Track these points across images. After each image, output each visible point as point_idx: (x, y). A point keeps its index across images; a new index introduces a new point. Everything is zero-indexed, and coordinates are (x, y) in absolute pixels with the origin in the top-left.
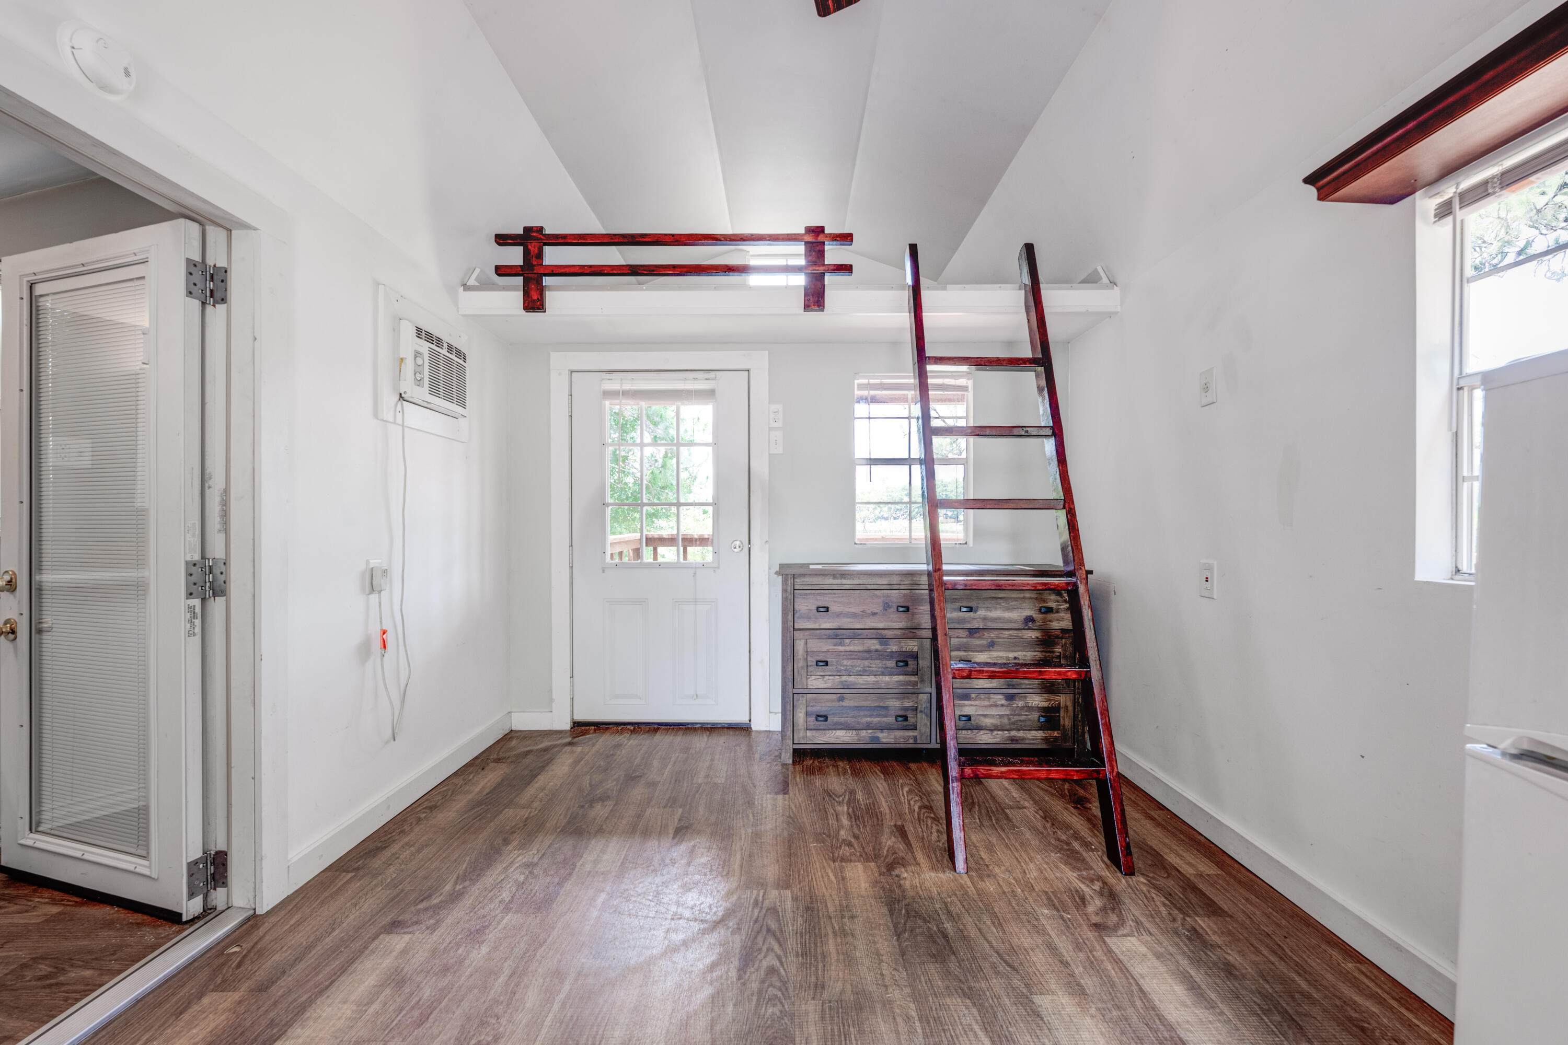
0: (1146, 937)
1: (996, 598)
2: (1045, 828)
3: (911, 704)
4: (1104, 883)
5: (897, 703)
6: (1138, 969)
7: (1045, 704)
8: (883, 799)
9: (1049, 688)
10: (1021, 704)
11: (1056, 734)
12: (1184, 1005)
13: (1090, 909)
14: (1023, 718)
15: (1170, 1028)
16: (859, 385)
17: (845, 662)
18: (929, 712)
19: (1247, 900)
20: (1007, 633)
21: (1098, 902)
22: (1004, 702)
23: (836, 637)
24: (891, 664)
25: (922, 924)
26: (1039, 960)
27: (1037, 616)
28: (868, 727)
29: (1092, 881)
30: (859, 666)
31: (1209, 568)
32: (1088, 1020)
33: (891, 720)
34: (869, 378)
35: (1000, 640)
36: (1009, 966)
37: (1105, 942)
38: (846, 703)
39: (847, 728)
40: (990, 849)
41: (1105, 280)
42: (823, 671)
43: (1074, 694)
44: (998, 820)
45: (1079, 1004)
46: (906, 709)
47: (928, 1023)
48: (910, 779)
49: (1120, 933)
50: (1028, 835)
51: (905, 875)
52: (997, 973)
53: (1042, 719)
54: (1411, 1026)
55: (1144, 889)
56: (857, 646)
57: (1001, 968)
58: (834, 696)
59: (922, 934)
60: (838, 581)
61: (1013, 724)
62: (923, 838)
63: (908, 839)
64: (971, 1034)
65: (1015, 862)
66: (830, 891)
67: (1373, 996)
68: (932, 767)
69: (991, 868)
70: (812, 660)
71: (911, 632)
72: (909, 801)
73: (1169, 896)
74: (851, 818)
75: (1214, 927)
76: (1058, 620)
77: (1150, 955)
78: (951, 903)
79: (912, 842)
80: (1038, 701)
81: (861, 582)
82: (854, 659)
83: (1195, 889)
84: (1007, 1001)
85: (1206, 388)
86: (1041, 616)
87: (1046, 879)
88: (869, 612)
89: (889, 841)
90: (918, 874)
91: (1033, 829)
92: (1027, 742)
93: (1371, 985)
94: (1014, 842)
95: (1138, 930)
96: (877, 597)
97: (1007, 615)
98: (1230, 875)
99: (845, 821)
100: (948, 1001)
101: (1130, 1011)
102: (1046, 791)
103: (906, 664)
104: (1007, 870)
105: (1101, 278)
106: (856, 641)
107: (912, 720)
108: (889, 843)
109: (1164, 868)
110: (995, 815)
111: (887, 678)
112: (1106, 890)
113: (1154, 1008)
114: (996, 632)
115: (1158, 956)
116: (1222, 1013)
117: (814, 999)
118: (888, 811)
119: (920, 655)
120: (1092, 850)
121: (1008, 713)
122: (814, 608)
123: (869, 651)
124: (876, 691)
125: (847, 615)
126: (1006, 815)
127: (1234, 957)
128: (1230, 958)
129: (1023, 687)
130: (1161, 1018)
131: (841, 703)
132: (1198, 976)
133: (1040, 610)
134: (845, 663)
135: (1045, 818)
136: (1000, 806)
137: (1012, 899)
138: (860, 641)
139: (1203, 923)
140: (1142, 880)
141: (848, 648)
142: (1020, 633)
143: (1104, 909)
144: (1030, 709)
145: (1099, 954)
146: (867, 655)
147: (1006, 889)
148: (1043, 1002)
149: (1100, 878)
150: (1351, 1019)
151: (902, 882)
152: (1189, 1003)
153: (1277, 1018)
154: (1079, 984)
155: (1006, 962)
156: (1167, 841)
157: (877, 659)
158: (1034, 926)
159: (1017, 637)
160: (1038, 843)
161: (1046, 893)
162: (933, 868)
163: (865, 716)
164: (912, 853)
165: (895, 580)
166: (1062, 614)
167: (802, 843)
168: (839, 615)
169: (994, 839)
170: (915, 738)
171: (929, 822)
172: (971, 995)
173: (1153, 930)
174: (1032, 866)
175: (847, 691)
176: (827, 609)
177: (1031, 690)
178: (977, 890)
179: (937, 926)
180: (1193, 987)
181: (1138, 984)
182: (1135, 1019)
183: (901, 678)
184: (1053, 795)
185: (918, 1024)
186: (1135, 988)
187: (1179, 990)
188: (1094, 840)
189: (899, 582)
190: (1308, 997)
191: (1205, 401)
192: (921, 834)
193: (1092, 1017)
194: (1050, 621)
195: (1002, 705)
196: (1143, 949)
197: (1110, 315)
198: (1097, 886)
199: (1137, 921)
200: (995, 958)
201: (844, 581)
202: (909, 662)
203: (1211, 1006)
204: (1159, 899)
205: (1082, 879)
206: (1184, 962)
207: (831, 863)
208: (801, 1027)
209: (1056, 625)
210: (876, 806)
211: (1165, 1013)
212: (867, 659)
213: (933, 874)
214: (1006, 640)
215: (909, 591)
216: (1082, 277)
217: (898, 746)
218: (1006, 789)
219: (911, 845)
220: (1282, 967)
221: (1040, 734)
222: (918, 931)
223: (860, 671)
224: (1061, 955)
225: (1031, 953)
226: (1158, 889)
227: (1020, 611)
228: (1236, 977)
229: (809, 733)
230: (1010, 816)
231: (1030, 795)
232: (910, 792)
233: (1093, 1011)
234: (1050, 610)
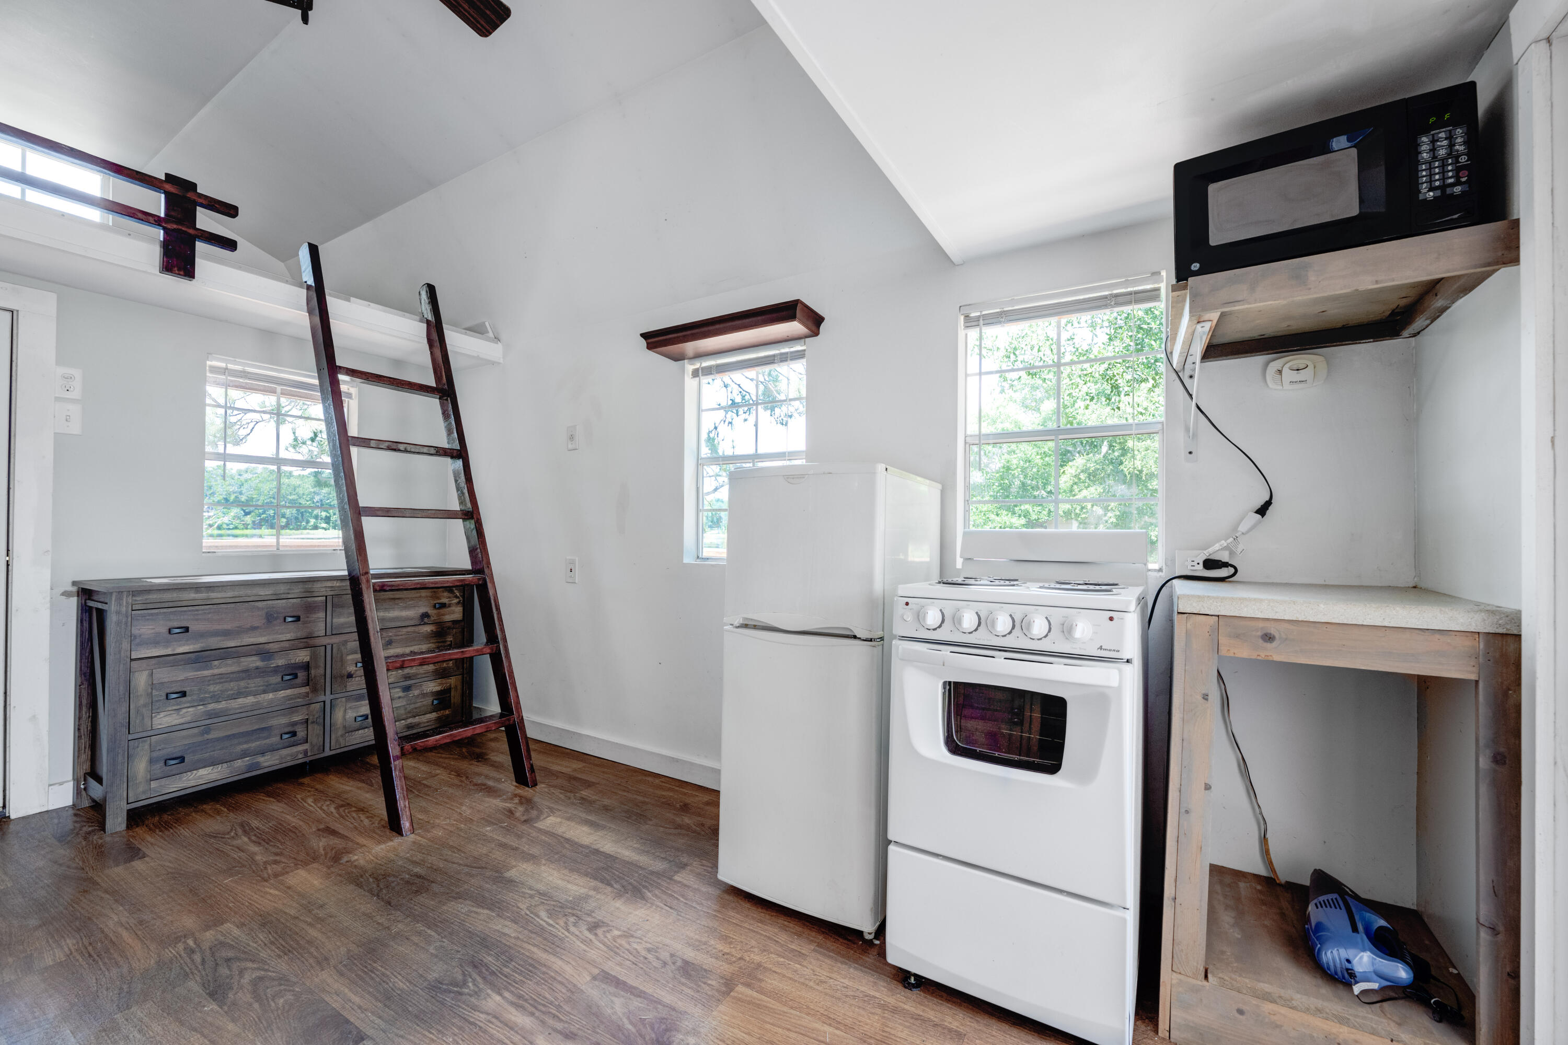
0: (558, 813)
1: (394, 599)
2: (461, 781)
3: (300, 718)
4: (521, 797)
5: (284, 720)
6: (560, 830)
7: (438, 688)
8: (288, 817)
9: (441, 674)
10: (416, 692)
11: (447, 712)
12: (591, 834)
13: (518, 814)
14: (419, 704)
15: (587, 847)
16: (211, 367)
17: (212, 688)
18: (322, 720)
19: (603, 772)
20: (405, 630)
21: (521, 809)
22: (401, 694)
23: (196, 661)
24: (276, 679)
25: (394, 879)
26: (498, 855)
27: (431, 612)
28: (244, 754)
29: (512, 799)
30: (232, 690)
31: (573, 562)
32: (543, 868)
33: (275, 739)
34: (227, 362)
35: (398, 638)
36: (479, 868)
37: (535, 827)
38: (213, 735)
39: (213, 763)
40: (424, 811)
41: (491, 335)
42: (178, 704)
43: (463, 674)
44: (419, 791)
45: (534, 863)
46: (294, 724)
47: (437, 926)
48: (309, 791)
49: (542, 818)
50: (451, 790)
51: (356, 857)
52: (472, 876)
53: (436, 702)
54: (685, 794)
55: (546, 790)
56: (229, 667)
57: (474, 872)
58: (196, 731)
59: (398, 884)
60: (203, 595)
61: (409, 712)
62: (356, 828)
63: (340, 834)
64: (472, 914)
65: (450, 811)
66: (280, 902)
67: (669, 789)
68: (328, 775)
69: (432, 822)
70: (159, 694)
71: (301, 642)
72: (321, 808)
73: (562, 788)
74: (260, 843)
75: (592, 792)
76: (450, 613)
77: (564, 821)
78: (411, 856)
79: (347, 835)
80: (433, 686)
81: (236, 593)
82: (225, 682)
83: (575, 779)
84: (487, 886)
85: (572, 438)
86: (435, 611)
87: (479, 811)
88: (248, 626)
89: (320, 844)
90: (369, 852)
91: (452, 785)
92: (422, 725)
93: (667, 785)
94: (441, 799)
95: (552, 812)
96: (258, 609)
97: (404, 613)
98: (590, 763)
99: (254, 848)
100: (445, 908)
101: (564, 851)
102: (449, 758)
103: (296, 676)
104: (446, 818)
105: (488, 332)
106: (229, 661)
107: (301, 734)
108: (321, 844)
109: (553, 774)
110: (414, 789)
111: (271, 696)
112: (523, 800)
113: (576, 843)
114: (394, 630)
115: (568, 819)
116: (610, 828)
117: (323, 970)
118: (301, 823)
119: (312, 665)
120: (504, 782)
121: (404, 703)
122: (164, 630)
123: (246, 671)
124: (255, 713)
125: (216, 634)
126: (424, 785)
127: (607, 802)
128: (605, 803)
129: (419, 677)
130: (582, 846)
131: (206, 737)
132: (592, 818)
133: (434, 606)
134: (212, 690)
135: (458, 775)
136: (415, 781)
137: (460, 833)
138: (235, 660)
139: (585, 793)
140: (543, 786)
141: (216, 671)
142: (416, 629)
143: (527, 810)
144: (424, 695)
145: (534, 834)
146: (244, 675)
147: (452, 829)
148: (512, 874)
149: (516, 795)
150: (663, 803)
151: (356, 863)
152: (592, 832)
153: (634, 817)
154: (529, 854)
155: (475, 868)
156: (549, 760)
157: (256, 677)
158: (484, 840)
159: (414, 632)
160: (461, 792)
161: (483, 819)
162: (379, 843)
163: (240, 744)
164: (352, 841)
165: (282, 589)
166: (453, 608)
167: (211, 885)
168: (202, 635)
169: (424, 804)
170: (306, 752)
171: (354, 815)
172: (459, 897)
173: (561, 808)
174: (464, 808)
175: (216, 720)
176: (186, 629)
177: (426, 679)
178: (429, 840)
179: (408, 874)
180: (592, 824)
181: (563, 837)
182: (568, 853)
183: (289, 692)
184: (456, 759)
185: (429, 931)
186: (562, 840)
187: (585, 829)
188: (501, 776)
189: (287, 591)
190: (644, 803)
191: (570, 446)
192: (351, 826)
193: (544, 865)
194: (443, 615)
195: (400, 697)
196: (559, 820)
197: (493, 363)
198: (516, 800)
199: (549, 808)
200: (466, 870)
201: (213, 595)
202: (299, 674)
203: (603, 828)
204: (557, 792)
205: (505, 801)
206: (583, 815)
207: (266, 884)
208: (324, 990)
209: (448, 618)
210: (285, 825)
211: (583, 843)
212: (243, 679)
213: (383, 846)
214: (404, 637)
215: (299, 600)
216: (468, 325)
217: (284, 765)
218: (414, 767)
219: (346, 837)
220: (630, 795)
221: (434, 715)
222: (393, 885)
223: (233, 694)
224: (511, 846)
225: (490, 854)
226: (555, 787)
227: (417, 608)
228: (611, 810)
229: (154, 784)
230: (429, 784)
231: (437, 765)
232: (315, 801)
233: (544, 862)
234: (443, 606)
